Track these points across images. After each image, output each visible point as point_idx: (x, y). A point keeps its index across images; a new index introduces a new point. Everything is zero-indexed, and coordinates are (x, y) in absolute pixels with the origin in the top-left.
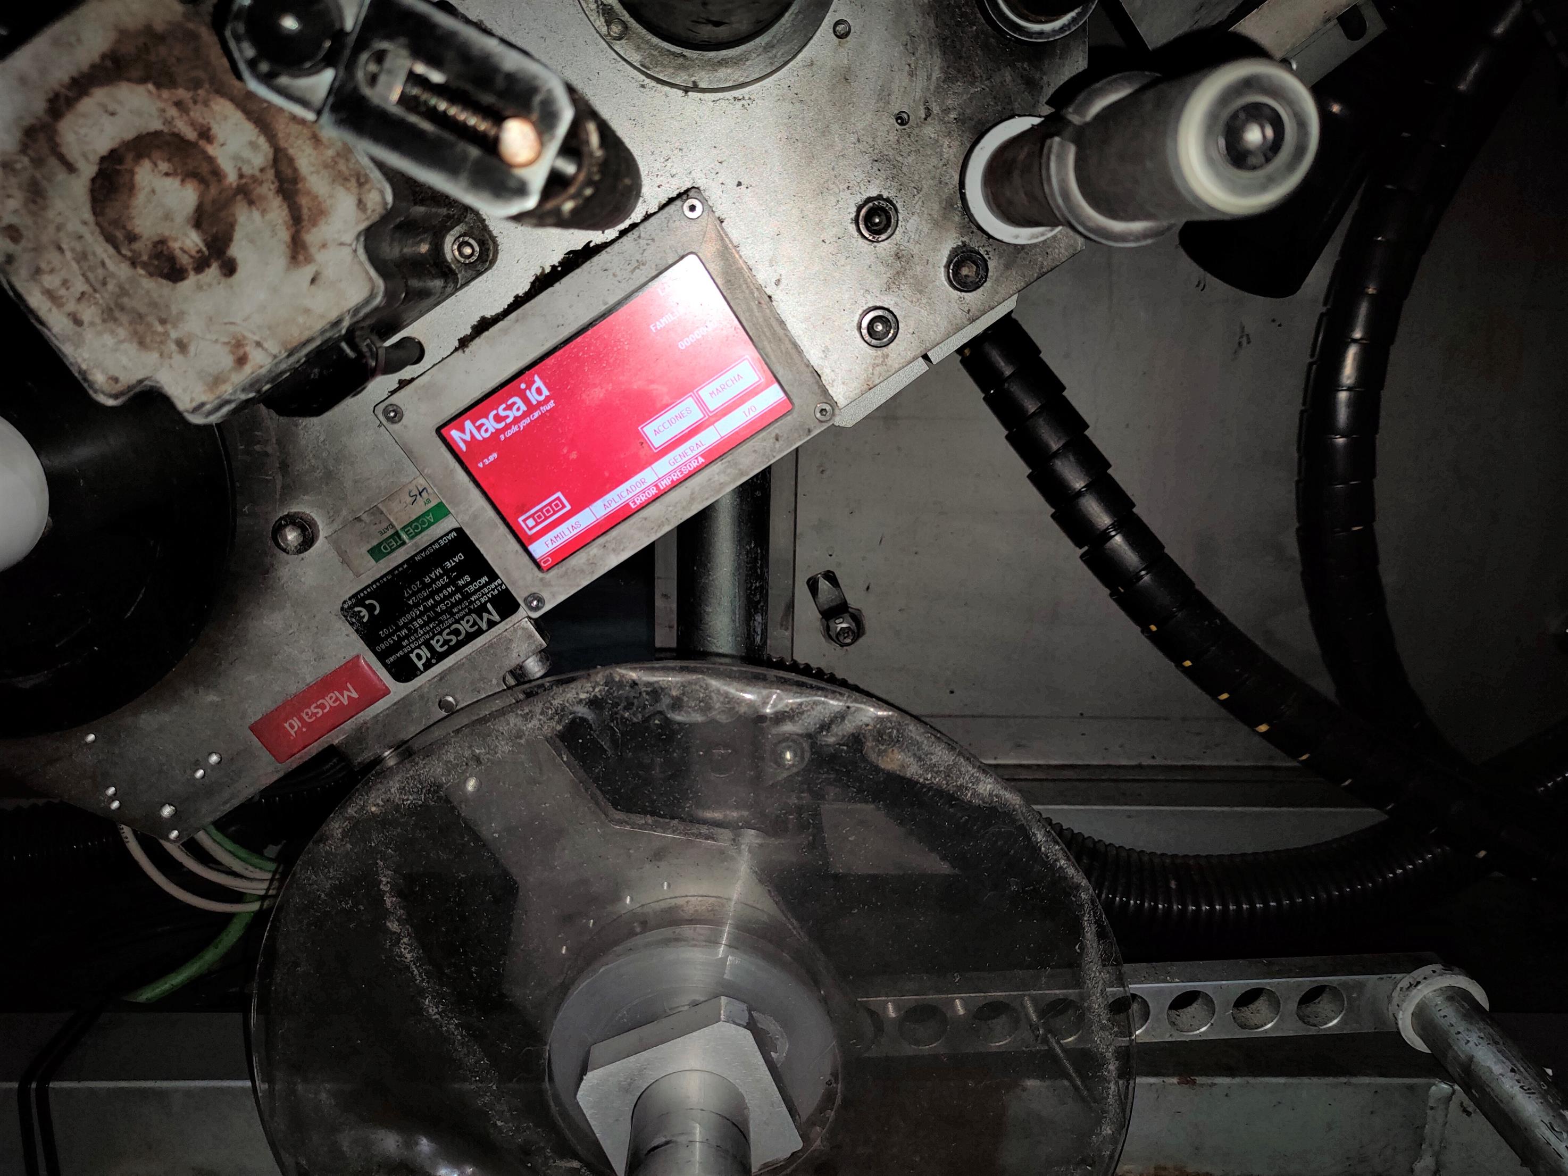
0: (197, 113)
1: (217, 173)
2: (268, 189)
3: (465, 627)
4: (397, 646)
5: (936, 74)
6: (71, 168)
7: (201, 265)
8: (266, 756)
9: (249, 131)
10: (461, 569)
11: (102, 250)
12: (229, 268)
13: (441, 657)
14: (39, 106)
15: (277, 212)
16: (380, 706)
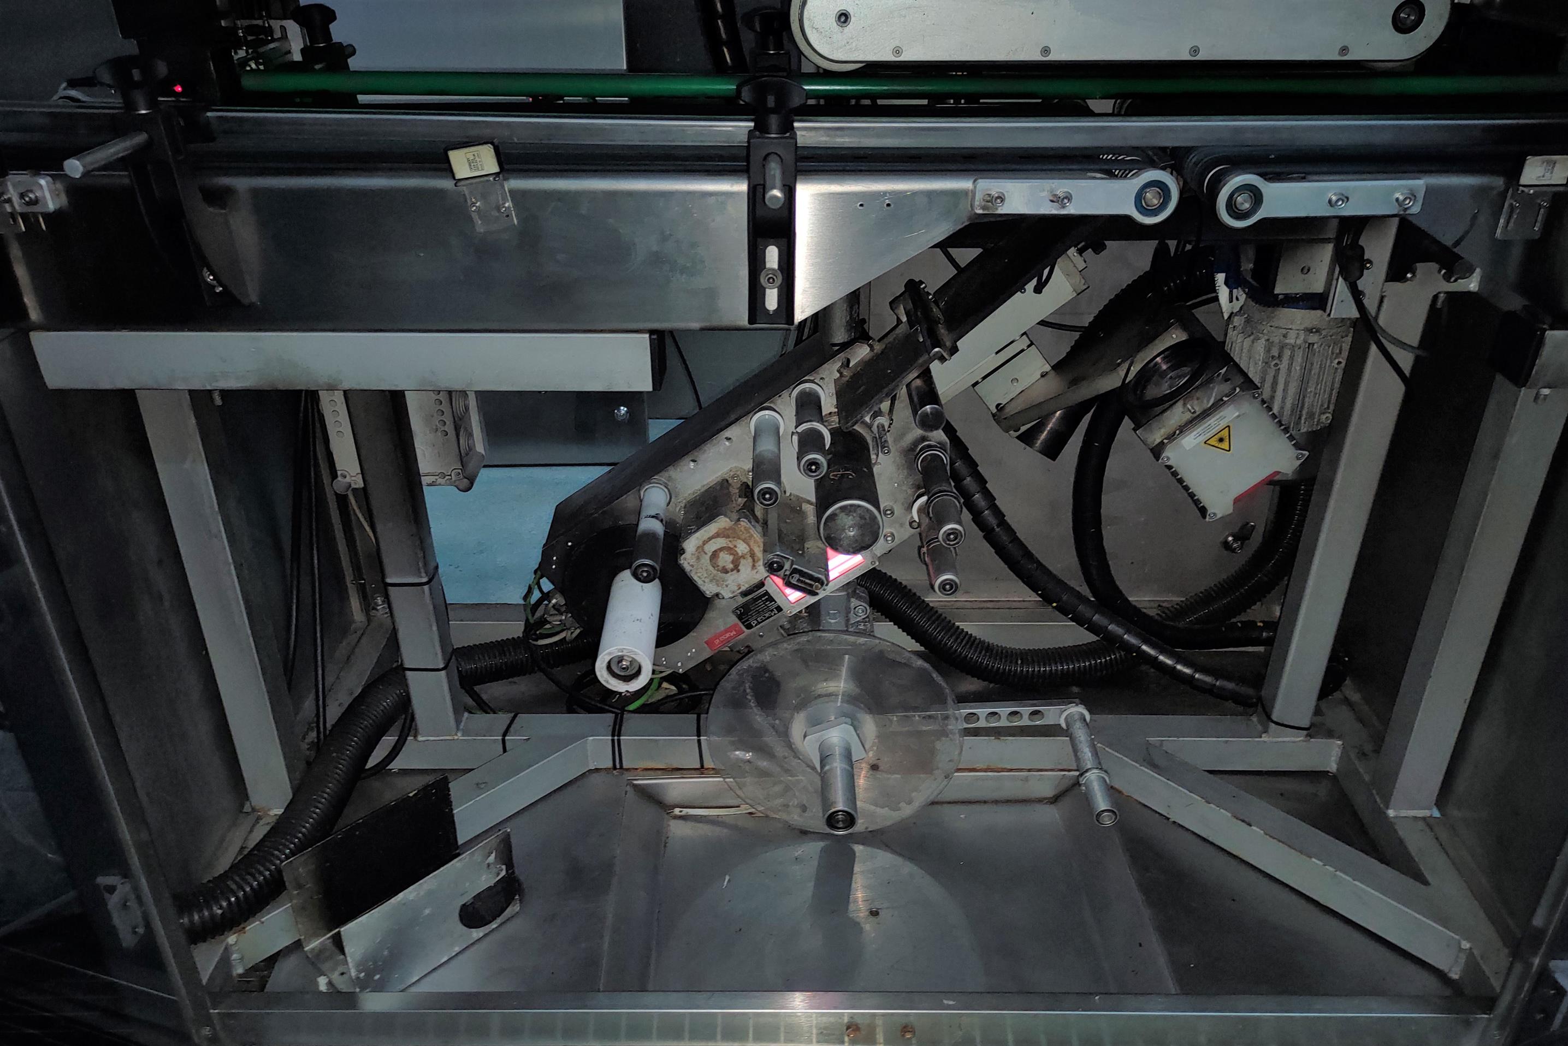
0: (734, 543)
1: (737, 554)
2: (748, 556)
3: (767, 615)
4: (747, 620)
5: (906, 474)
6: (706, 554)
7: (732, 570)
8: (708, 649)
9: (745, 545)
10: (767, 600)
11: (711, 568)
12: (738, 571)
13: (760, 623)
14: (701, 543)
15: (750, 560)
16: (741, 636)
